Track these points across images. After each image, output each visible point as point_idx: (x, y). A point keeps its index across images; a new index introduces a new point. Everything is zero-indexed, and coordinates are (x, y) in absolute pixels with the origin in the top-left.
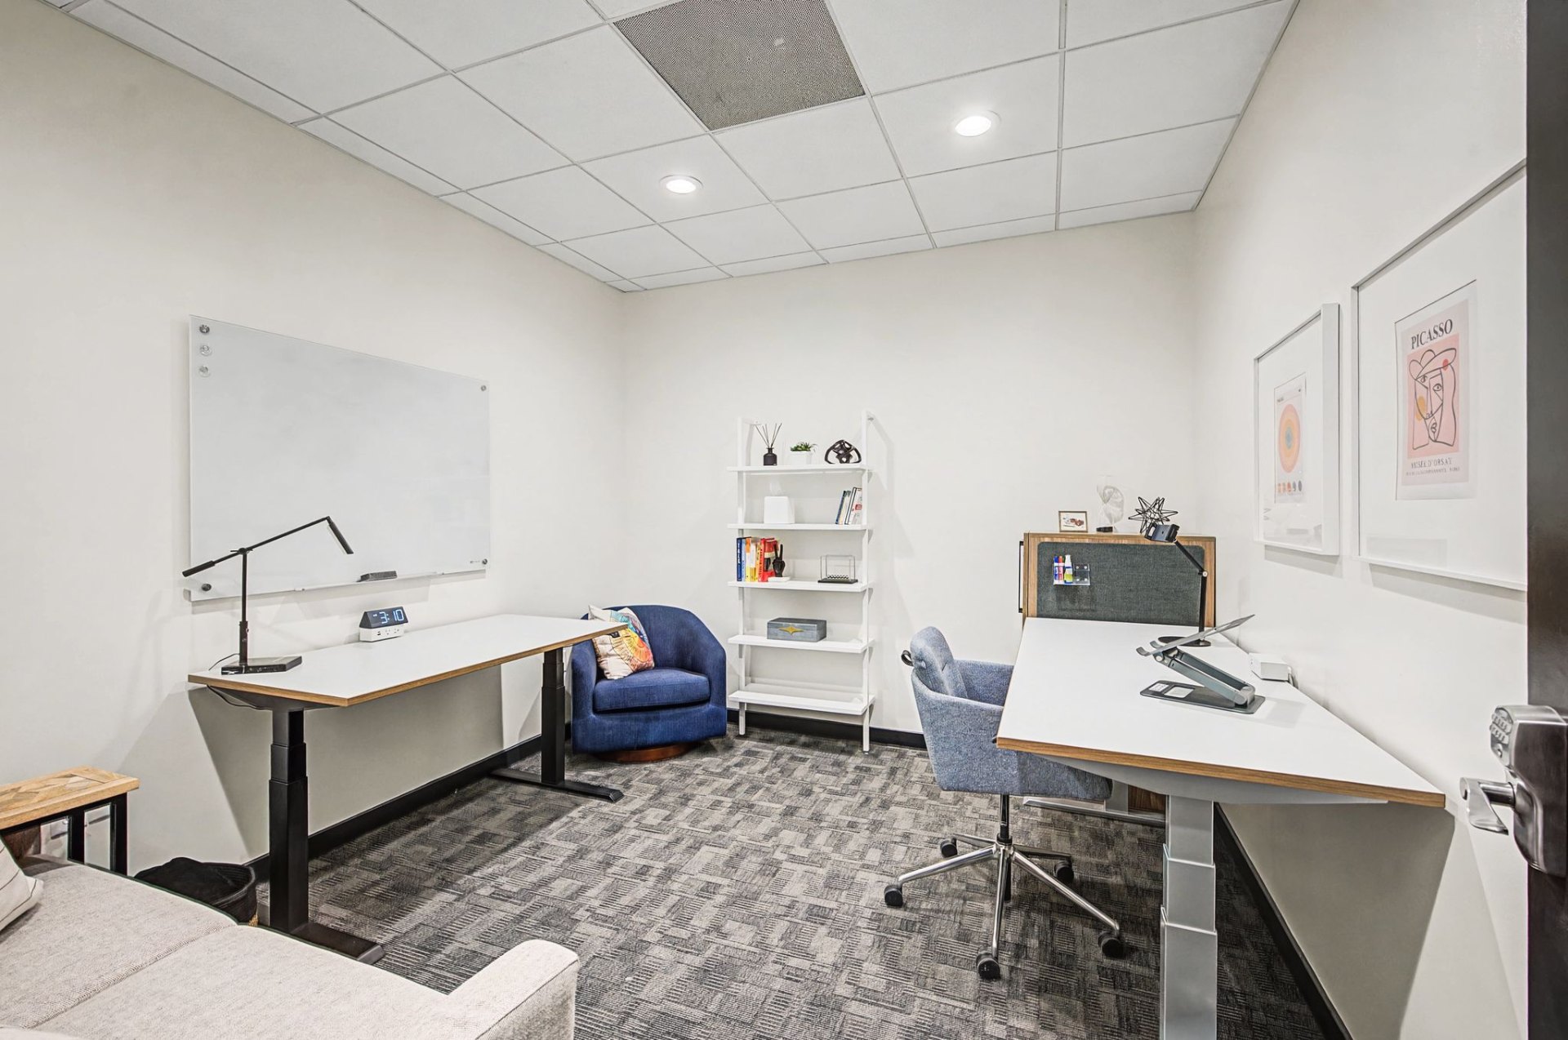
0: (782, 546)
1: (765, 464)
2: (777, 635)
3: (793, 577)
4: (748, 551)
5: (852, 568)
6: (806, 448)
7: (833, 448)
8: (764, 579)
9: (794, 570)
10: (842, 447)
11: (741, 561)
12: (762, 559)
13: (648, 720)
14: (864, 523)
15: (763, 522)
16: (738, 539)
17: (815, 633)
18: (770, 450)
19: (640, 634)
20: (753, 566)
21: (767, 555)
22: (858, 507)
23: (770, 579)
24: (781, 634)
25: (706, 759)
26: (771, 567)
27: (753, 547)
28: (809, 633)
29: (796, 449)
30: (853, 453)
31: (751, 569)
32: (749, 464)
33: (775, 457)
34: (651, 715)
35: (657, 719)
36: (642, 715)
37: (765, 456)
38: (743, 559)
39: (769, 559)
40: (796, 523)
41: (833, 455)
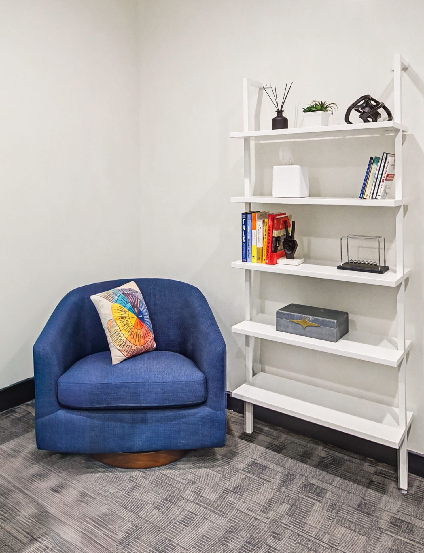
0: (294, 222)
1: (273, 129)
2: (287, 327)
3: (307, 258)
4: (254, 228)
5: (382, 252)
6: (322, 107)
7: (354, 106)
8: (272, 261)
9: (309, 250)
10: (367, 104)
11: (246, 239)
12: (270, 238)
13: (134, 422)
14: (399, 197)
15: (271, 195)
16: (243, 214)
17: (335, 331)
18: (280, 112)
19: (139, 313)
20: (260, 245)
21: (275, 234)
22: (390, 177)
23: (280, 261)
24: (290, 325)
25: (203, 471)
26: (281, 247)
27: (260, 224)
28: (325, 330)
29: (309, 110)
30: (381, 111)
31: (258, 249)
32: (258, 128)
33: (285, 121)
34: (139, 416)
35: (144, 421)
36: (127, 416)
37: (274, 120)
38: (249, 237)
39: (277, 239)
40: (310, 196)
41: (354, 115)
